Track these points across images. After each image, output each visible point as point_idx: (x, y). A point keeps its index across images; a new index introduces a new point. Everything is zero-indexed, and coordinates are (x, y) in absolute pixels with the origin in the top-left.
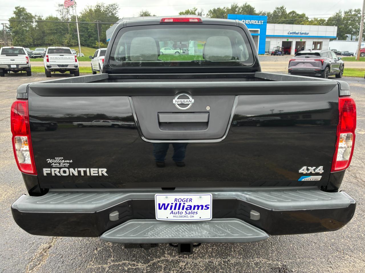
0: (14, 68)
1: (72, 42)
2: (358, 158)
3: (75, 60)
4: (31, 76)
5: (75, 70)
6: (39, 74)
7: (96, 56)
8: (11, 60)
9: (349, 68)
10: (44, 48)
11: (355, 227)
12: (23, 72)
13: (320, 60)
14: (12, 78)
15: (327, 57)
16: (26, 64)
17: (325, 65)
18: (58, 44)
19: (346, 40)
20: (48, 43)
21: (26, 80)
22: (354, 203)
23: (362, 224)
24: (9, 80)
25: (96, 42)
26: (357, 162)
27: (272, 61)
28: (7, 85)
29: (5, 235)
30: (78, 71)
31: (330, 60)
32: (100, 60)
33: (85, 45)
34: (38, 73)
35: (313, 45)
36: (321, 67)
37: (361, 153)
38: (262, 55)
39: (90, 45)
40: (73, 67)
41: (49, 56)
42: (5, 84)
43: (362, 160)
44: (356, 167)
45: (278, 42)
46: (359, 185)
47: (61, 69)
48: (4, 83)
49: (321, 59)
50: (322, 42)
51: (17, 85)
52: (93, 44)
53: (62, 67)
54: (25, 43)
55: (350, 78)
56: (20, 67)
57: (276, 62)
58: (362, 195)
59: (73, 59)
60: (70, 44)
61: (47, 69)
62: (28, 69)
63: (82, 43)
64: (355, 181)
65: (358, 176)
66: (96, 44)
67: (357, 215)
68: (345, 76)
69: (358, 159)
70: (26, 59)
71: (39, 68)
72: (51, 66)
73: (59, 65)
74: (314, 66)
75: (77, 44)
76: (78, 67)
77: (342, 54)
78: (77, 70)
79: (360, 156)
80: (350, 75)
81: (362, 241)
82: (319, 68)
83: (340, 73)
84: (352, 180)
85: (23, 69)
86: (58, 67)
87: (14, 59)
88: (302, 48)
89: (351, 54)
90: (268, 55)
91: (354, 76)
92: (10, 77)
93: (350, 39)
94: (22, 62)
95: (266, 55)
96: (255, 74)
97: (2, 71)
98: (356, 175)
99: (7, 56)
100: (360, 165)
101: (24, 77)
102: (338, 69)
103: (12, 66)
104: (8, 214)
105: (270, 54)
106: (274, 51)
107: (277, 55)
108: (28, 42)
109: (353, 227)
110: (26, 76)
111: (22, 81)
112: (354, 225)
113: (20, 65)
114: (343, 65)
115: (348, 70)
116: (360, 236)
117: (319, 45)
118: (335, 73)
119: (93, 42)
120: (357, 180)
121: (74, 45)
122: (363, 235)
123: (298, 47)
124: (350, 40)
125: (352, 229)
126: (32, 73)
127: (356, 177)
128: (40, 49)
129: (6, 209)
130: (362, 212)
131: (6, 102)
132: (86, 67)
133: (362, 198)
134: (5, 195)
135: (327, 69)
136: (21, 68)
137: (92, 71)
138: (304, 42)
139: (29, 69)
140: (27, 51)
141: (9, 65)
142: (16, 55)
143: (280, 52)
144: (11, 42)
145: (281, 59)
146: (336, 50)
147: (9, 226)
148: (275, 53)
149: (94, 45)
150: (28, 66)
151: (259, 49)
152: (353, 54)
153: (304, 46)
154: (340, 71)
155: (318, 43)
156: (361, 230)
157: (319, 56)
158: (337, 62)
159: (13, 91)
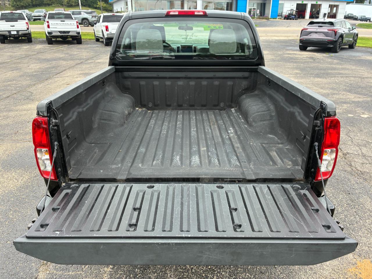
0: (14, 35)
1: (72, 2)
2: (356, 144)
3: (76, 27)
4: (33, 43)
5: (77, 37)
6: (39, 41)
7: (99, 22)
8: (11, 26)
9: (364, 37)
10: (43, 10)
11: (342, 217)
12: (23, 38)
13: (333, 30)
14: (13, 45)
15: (341, 27)
16: (27, 30)
17: (338, 35)
18: (57, 4)
19: (364, 3)
20: (46, 3)
21: (27, 48)
22: (333, 208)
23: (349, 214)
24: (10, 48)
25: (98, 2)
26: (354, 149)
27: (285, 27)
28: (8, 54)
29: (26, 220)
30: (81, 37)
31: (344, 30)
32: (103, 26)
33: (86, 5)
34: (39, 39)
35: (330, 8)
36: (334, 38)
37: (360, 139)
38: (274, 19)
39: (91, 5)
40: (75, 33)
41: (49, 22)
42: (7, 52)
43: (360, 147)
44: (353, 154)
45: (292, 4)
46: (353, 174)
47: (62, 36)
48: (5, 52)
49: (335, 29)
50: (339, 5)
51: (18, 54)
52: (94, 4)
53: (63, 33)
54: (23, 3)
55: (364, 48)
56: (20, 33)
57: (288, 28)
58: (353, 184)
59: (75, 25)
60: (70, 4)
61: (48, 36)
62: (28, 35)
63: (83, 3)
64: (349, 169)
65: (353, 164)
66: (97, 4)
67: (346, 205)
68: (359, 46)
69: (356, 146)
70: (26, 25)
71: (40, 33)
72: (52, 33)
73: (60, 32)
74: (327, 36)
75: (77, 4)
76: (80, 34)
77: (358, 19)
78: (79, 37)
79: (358, 143)
80: (364, 46)
81: (347, 230)
82: (332, 38)
83: (353, 43)
84: (346, 168)
85: (23, 35)
86: (59, 34)
87: (14, 25)
88: (318, 11)
89: (368, 18)
90: (280, 18)
91: (367, 46)
92: (11, 44)
93: (368, 2)
94: (22, 29)
95: (278, 19)
96: (258, 68)
97: (2, 38)
98: (352, 163)
99: (6, 21)
100: (357, 152)
101: (25, 44)
102: (351, 39)
103: (13, 33)
104: (27, 200)
105: (283, 18)
106: (287, 14)
107: (291, 19)
108: (27, 2)
109: (340, 217)
110: (27, 42)
111: (23, 49)
112: (342, 215)
113: (20, 32)
114: (357, 35)
115: (362, 39)
116: (346, 225)
117: (335, 8)
118: (349, 43)
119: (94, 2)
120: (352, 168)
121: (74, 5)
122: (348, 225)
123: (313, 10)
124: (369, 4)
125: (339, 219)
126: (33, 39)
127: (351, 165)
128: (39, 11)
129: (23, 194)
130: (351, 202)
131: (10, 75)
132: (89, 32)
133: (354, 187)
134: (22, 180)
135: (340, 40)
136: (22, 34)
137: (94, 37)
138: (320, 5)
139: (30, 35)
140: (26, 13)
141: (9, 32)
142: (16, 20)
143: (293, 15)
144: (8, 3)
145: (294, 24)
146: (353, 14)
147: (29, 211)
148: (288, 17)
149: (95, 6)
150: (29, 32)
151: (271, 12)
152: (369, 19)
153: (320, 9)
154: (354, 42)
155: (335, 6)
156: (347, 220)
157: (333, 26)
158: (351, 32)
159: (15, 61)
